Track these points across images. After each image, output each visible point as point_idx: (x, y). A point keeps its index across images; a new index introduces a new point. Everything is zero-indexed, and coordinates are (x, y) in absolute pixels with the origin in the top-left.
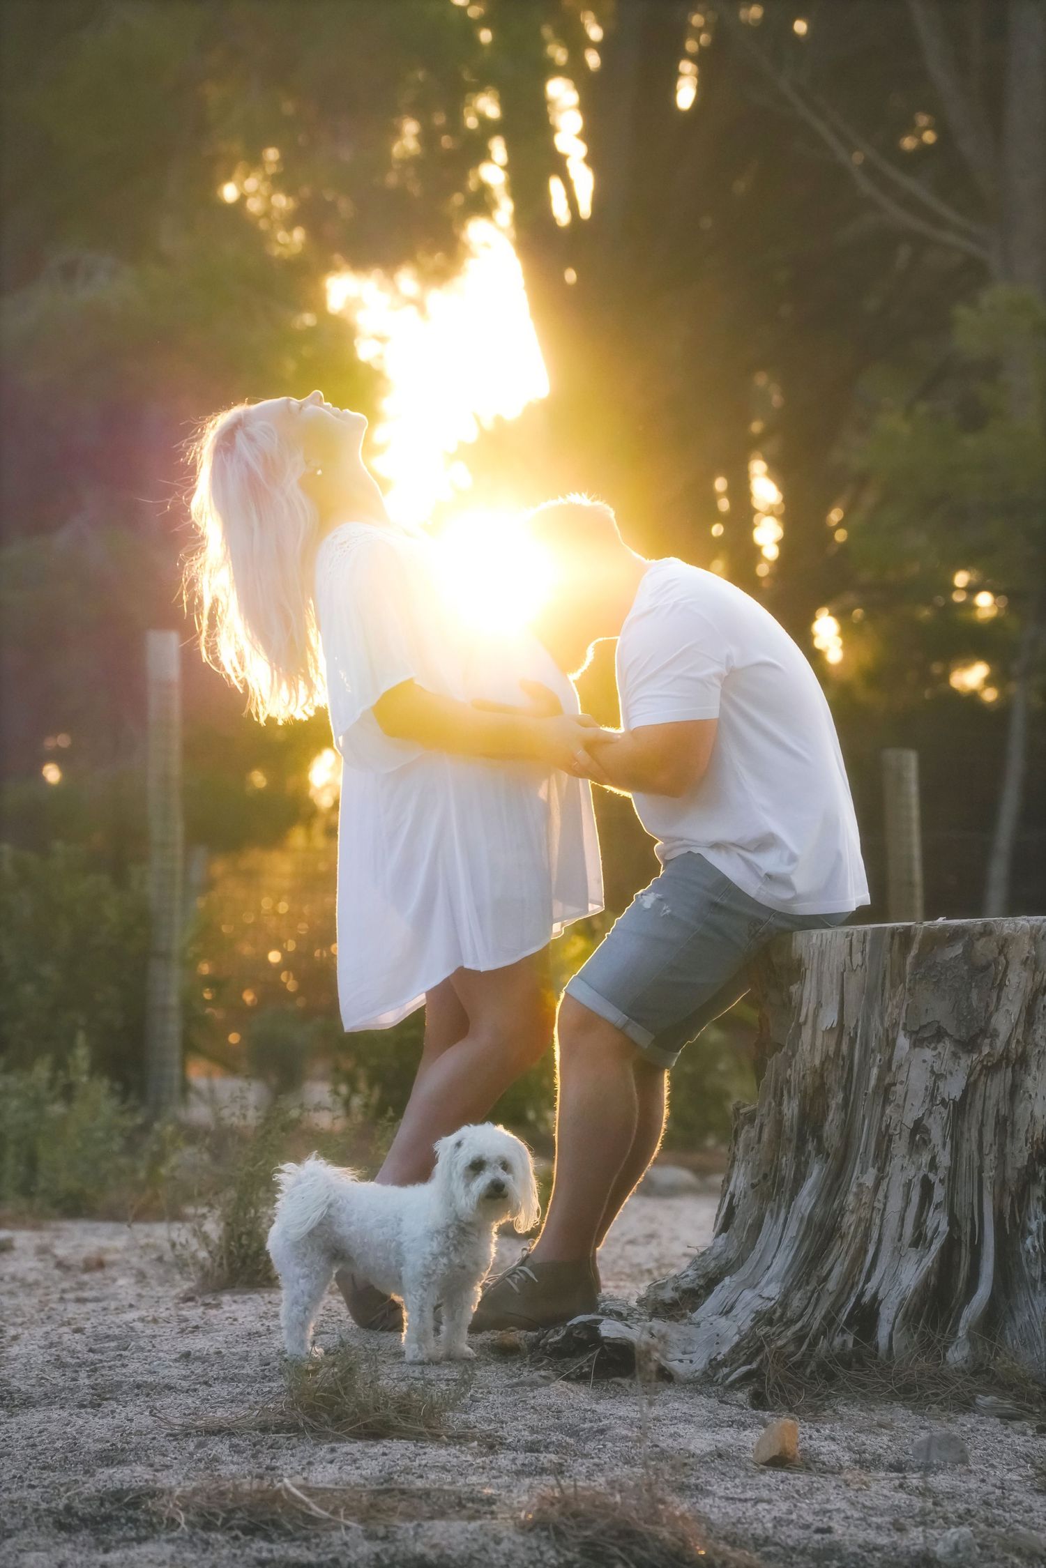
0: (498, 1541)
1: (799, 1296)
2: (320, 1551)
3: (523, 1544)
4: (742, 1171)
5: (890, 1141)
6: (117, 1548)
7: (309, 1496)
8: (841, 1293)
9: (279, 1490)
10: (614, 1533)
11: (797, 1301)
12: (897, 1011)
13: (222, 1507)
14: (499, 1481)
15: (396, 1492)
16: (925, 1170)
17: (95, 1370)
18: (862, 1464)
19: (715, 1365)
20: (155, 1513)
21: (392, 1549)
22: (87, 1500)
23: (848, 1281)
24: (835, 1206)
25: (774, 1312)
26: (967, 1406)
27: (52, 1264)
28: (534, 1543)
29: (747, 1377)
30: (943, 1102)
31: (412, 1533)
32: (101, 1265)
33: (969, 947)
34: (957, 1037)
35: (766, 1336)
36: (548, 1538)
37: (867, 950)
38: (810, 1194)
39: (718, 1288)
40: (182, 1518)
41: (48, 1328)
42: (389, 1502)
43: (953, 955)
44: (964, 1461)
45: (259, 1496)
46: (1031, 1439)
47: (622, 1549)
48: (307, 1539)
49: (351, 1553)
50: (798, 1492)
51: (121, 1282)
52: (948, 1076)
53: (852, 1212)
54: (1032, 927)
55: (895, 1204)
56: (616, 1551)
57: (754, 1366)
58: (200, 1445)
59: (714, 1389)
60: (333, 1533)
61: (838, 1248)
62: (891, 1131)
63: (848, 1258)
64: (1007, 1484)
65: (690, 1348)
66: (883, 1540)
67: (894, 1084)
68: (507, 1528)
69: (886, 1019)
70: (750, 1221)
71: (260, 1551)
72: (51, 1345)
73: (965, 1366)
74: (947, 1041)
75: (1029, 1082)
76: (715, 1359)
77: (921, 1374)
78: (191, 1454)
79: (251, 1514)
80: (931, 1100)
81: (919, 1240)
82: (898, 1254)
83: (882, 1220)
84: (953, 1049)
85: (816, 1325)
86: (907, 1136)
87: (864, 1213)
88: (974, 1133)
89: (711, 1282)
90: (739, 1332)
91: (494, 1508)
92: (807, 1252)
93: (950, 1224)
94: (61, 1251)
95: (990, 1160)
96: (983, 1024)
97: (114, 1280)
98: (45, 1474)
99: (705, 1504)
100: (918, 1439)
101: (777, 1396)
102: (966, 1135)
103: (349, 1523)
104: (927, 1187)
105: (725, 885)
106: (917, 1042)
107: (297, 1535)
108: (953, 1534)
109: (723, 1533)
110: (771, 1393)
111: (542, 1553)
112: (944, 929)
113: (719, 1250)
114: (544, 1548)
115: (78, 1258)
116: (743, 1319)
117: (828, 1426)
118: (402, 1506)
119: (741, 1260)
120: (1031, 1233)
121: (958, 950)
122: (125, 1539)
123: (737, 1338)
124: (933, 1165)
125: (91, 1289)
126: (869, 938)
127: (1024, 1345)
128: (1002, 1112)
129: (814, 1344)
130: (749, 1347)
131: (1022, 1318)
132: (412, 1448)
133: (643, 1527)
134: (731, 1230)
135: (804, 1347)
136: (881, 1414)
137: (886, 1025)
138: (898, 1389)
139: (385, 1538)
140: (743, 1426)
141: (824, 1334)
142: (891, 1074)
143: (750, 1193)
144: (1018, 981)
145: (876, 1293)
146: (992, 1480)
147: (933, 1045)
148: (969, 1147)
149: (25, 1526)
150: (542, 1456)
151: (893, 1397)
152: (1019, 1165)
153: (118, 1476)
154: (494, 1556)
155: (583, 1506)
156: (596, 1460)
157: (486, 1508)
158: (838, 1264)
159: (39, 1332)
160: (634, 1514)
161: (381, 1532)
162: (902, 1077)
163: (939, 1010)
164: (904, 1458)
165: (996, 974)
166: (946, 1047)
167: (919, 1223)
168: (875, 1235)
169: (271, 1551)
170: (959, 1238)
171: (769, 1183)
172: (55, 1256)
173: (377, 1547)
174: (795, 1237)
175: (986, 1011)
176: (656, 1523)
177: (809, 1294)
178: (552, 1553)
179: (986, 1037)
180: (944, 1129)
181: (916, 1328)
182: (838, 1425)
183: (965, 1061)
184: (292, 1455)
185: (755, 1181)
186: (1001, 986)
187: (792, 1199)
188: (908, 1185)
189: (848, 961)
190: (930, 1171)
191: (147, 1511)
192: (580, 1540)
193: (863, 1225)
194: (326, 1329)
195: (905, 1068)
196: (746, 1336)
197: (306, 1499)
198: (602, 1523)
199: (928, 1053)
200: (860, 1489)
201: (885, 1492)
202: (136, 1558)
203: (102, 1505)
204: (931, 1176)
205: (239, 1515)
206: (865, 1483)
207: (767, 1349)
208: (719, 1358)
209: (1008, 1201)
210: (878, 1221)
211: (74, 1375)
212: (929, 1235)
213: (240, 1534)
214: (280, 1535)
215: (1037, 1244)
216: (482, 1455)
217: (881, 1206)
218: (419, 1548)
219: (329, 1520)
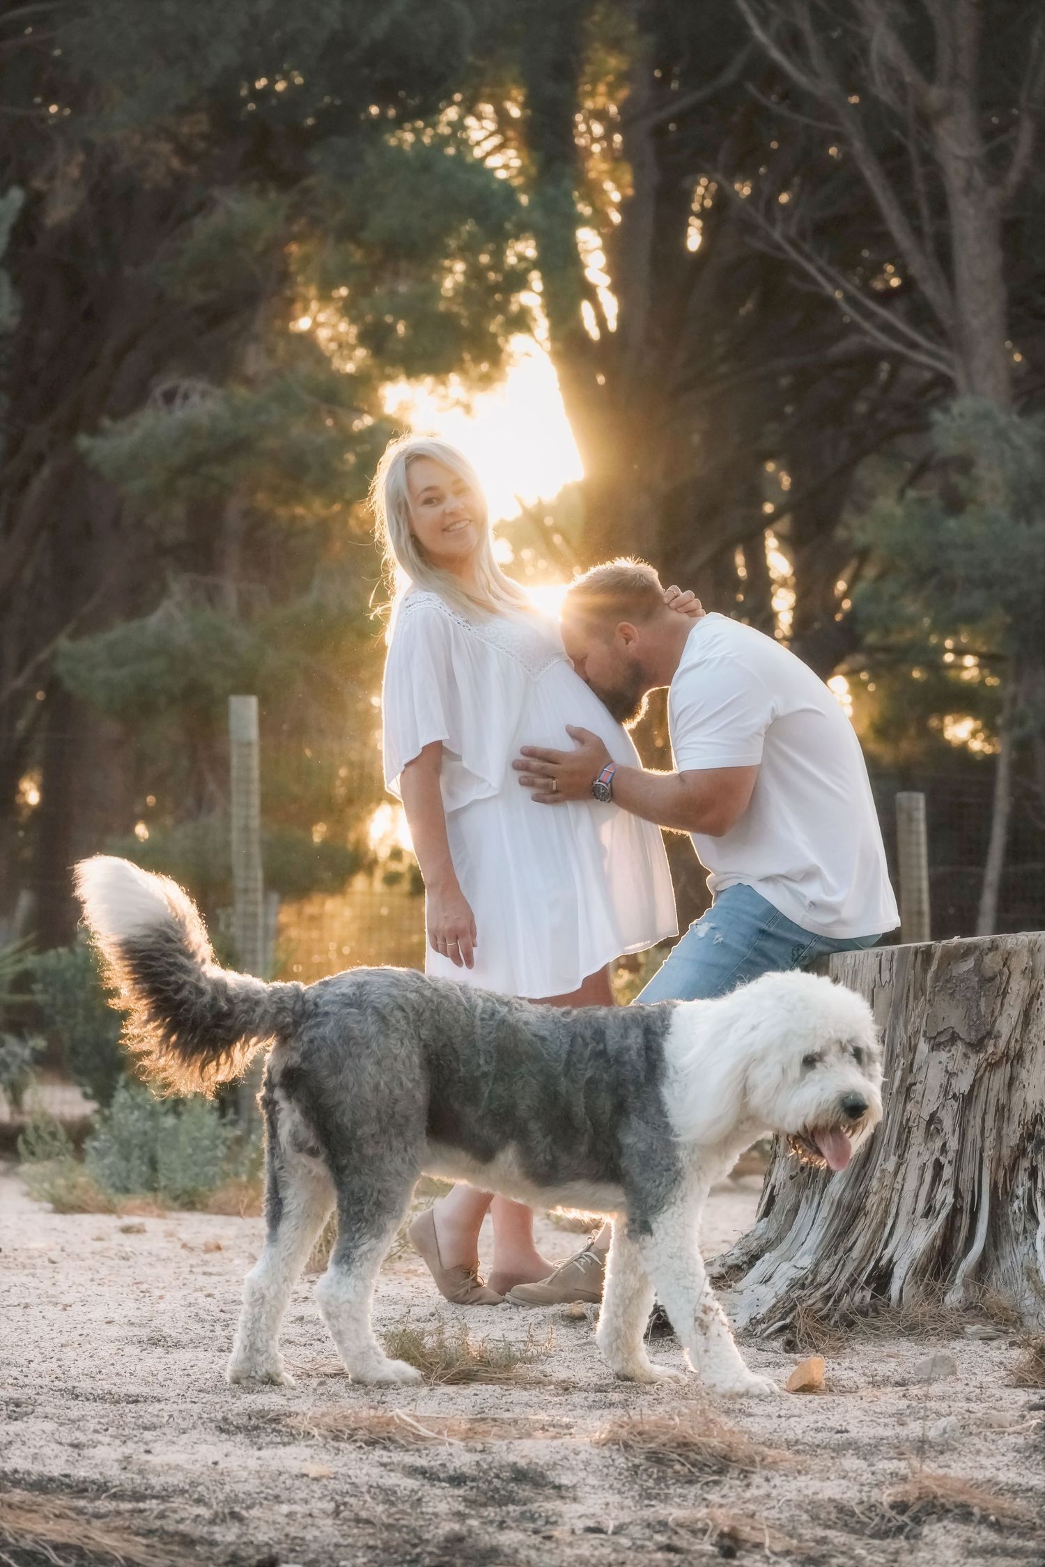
0: (577, 1454)
1: (827, 1264)
2: (429, 1458)
3: (598, 1455)
4: (783, 1165)
5: (909, 1132)
6: (268, 1448)
7: (418, 1421)
8: (863, 1259)
9: (393, 1417)
10: (674, 1444)
11: (825, 1269)
12: (919, 1020)
13: (347, 1426)
14: (574, 1413)
15: (489, 1420)
16: (937, 1154)
17: (227, 1326)
18: (874, 1384)
19: (754, 1322)
20: (293, 1427)
21: (490, 1459)
22: (238, 1414)
23: (870, 1248)
24: (861, 1190)
25: (806, 1278)
26: (957, 1334)
27: (179, 1245)
28: (607, 1454)
29: (782, 1329)
30: (954, 1096)
31: (505, 1448)
32: (219, 1248)
33: (979, 962)
34: (968, 1040)
35: (799, 1298)
36: (618, 1450)
37: (894, 968)
38: (840, 1181)
39: (758, 1263)
40: (315, 1432)
41: (185, 1292)
42: (481, 1427)
43: (966, 969)
44: (954, 1373)
45: (376, 1420)
46: (1005, 1352)
47: (680, 1455)
48: (418, 1450)
49: (455, 1460)
50: (822, 1408)
51: (237, 1262)
52: (960, 1074)
53: (875, 1194)
54: (1030, 942)
55: (911, 1183)
56: (675, 1456)
57: (788, 1320)
58: (321, 1384)
59: (754, 1340)
60: (440, 1447)
61: (861, 1223)
62: (910, 1124)
63: (870, 1231)
64: (984, 1385)
65: (733, 1311)
66: (889, 1433)
67: (915, 1084)
68: (584, 1444)
69: (909, 1027)
70: (788, 1207)
71: (381, 1456)
72: (190, 1305)
73: (959, 1306)
74: (959, 1043)
75: (1023, 1074)
76: (755, 1318)
77: (924, 1315)
78: (315, 1390)
79: (371, 1432)
80: (945, 1095)
81: (929, 1212)
82: (912, 1224)
83: (900, 1199)
84: (964, 1050)
85: (840, 1288)
86: (924, 1126)
87: (886, 1194)
88: (979, 1120)
89: (753, 1259)
90: (776, 1295)
91: (572, 1431)
92: (836, 1231)
93: (955, 1196)
94: (185, 1236)
95: (989, 1143)
96: (989, 1027)
97: (231, 1260)
98: (202, 1395)
99: (747, 1422)
100: (918, 1362)
101: (806, 1342)
102: (972, 1123)
103: (452, 1440)
104: (938, 1167)
105: (773, 914)
106: (936, 1047)
107: (410, 1447)
108: (943, 1422)
109: (762, 1440)
110: (801, 1340)
111: (613, 1460)
112: (957, 947)
113: (761, 1232)
114: (615, 1456)
115: (199, 1241)
116: (780, 1285)
117: (848, 1360)
118: (495, 1430)
119: (780, 1239)
120: (1018, 1198)
121: (970, 964)
122: (272, 1442)
123: (774, 1301)
124: (944, 1149)
125: (214, 1266)
126: (896, 957)
127: (1006, 1284)
128: (1001, 1102)
129: (838, 1301)
130: (786, 1307)
131: (1005, 1264)
132: (499, 1390)
133: (697, 1439)
134: (771, 1215)
135: (830, 1304)
136: (890, 1347)
137: (909, 1034)
138: (905, 1328)
139: (482, 1451)
140: (778, 1365)
141: (847, 1292)
142: (912, 1075)
143: (789, 1183)
144: (1018, 987)
145: (892, 1256)
146: (974, 1383)
147: (948, 1049)
148: (973, 1132)
149: (194, 1427)
150: (609, 1395)
151: (901, 1334)
152: (1012, 1144)
153: (260, 1401)
154: (574, 1462)
155: (647, 1428)
156: (656, 1396)
157: (566, 1431)
158: (861, 1236)
159: (179, 1295)
160: (690, 1431)
161: (480, 1447)
162: (921, 1077)
163: (954, 1017)
164: (907, 1376)
165: (1001, 983)
166: (959, 1049)
167: (930, 1198)
168: (893, 1211)
169: (390, 1457)
170: (962, 1207)
171: (806, 1174)
172: (180, 1239)
173: (477, 1457)
174: (826, 1218)
175: (992, 1016)
176: (708, 1436)
177: (836, 1262)
178: (622, 1460)
179: (991, 1038)
180: (954, 1118)
181: (922, 1280)
182: (855, 1359)
183: (974, 1060)
184: (398, 1394)
185: (794, 1173)
186: (1005, 993)
187: (825, 1186)
188: (923, 1168)
189: (877, 979)
190: (941, 1154)
191: (286, 1426)
192: (646, 1450)
193: (884, 1203)
194: (417, 1303)
195: (925, 1070)
196: (781, 1299)
197: (415, 1424)
198: (663, 1438)
199: (943, 1055)
200: (872, 1402)
201: (892, 1401)
202: (284, 1456)
203: (250, 1418)
204: (942, 1159)
205: (361, 1432)
206: (876, 1397)
207: (799, 1307)
208: (758, 1317)
209: (1001, 1173)
210: (896, 1199)
211: (212, 1328)
212: (938, 1207)
213: (364, 1445)
214: (396, 1448)
215: (1022, 1206)
216: (558, 1395)
217: (900, 1187)
218: (511, 1458)
219: (435, 1438)
